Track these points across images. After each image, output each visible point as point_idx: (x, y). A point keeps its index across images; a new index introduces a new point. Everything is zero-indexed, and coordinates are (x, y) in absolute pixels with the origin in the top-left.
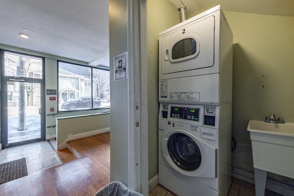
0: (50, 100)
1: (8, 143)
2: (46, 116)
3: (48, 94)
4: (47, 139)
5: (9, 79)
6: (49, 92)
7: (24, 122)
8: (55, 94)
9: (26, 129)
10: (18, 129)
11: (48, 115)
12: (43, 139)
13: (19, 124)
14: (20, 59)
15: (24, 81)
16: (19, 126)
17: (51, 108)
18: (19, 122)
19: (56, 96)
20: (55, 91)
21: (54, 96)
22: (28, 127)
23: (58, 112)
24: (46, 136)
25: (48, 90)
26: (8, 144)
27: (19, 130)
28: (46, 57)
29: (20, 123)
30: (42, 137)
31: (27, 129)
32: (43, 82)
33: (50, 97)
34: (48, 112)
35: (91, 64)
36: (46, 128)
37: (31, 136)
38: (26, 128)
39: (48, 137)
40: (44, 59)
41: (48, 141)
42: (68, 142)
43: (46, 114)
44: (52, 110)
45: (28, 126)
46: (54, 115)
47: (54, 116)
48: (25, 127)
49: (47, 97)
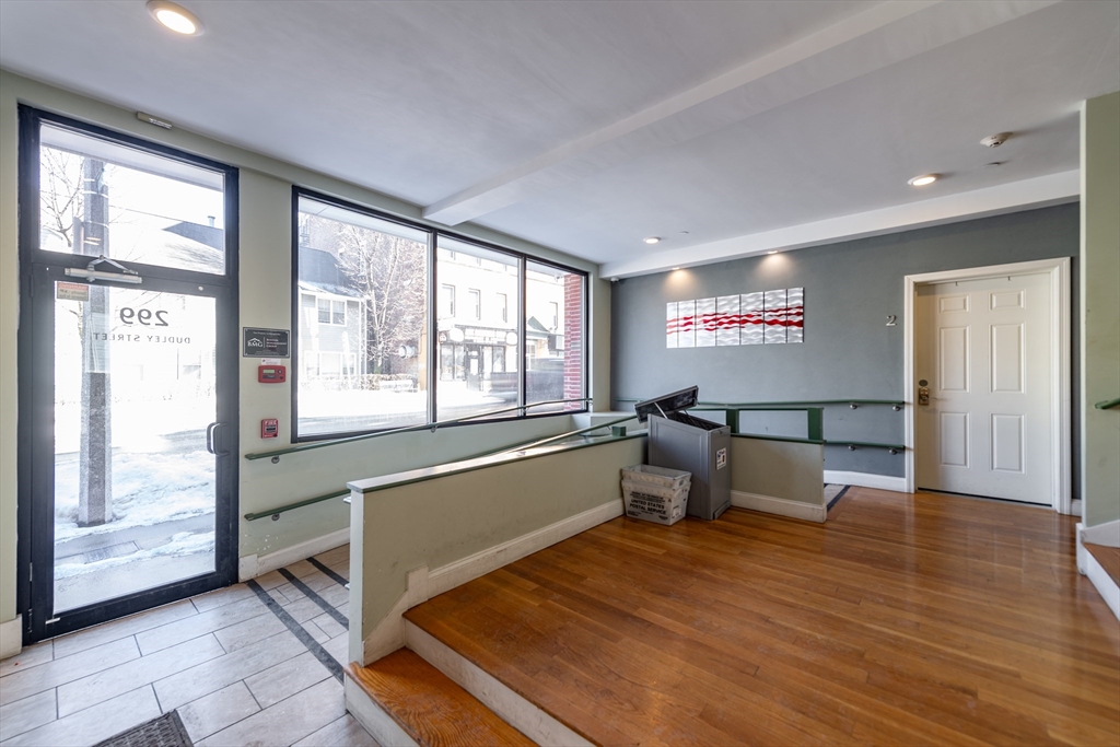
0: (260, 381)
1: (56, 611)
2: (242, 461)
3: (251, 352)
4: (244, 574)
5: (67, 271)
6: (255, 342)
7: (107, 483)
8: (282, 352)
9: (114, 516)
10: (76, 517)
11: (250, 457)
12: (224, 577)
13: (81, 493)
14: (88, 186)
15: (140, 280)
16: (81, 505)
17: (262, 422)
18: (82, 485)
19: (286, 362)
20: (282, 335)
21: (277, 361)
22: (123, 506)
23: (295, 439)
24: (241, 560)
25: (250, 333)
26: (57, 616)
27: (81, 525)
28: (245, 169)
29: (86, 490)
30: (222, 568)
31: (119, 515)
32: (226, 289)
33: (261, 368)
34: (249, 440)
35: (434, 217)
36: (242, 523)
37: (149, 554)
38: (115, 511)
39: (248, 567)
40: (232, 175)
41: (253, 584)
42: (410, 615)
43: (243, 451)
44: (269, 430)
45: (121, 501)
46: (275, 455)
47: (276, 460)
48: (108, 506)
49: (248, 366)
